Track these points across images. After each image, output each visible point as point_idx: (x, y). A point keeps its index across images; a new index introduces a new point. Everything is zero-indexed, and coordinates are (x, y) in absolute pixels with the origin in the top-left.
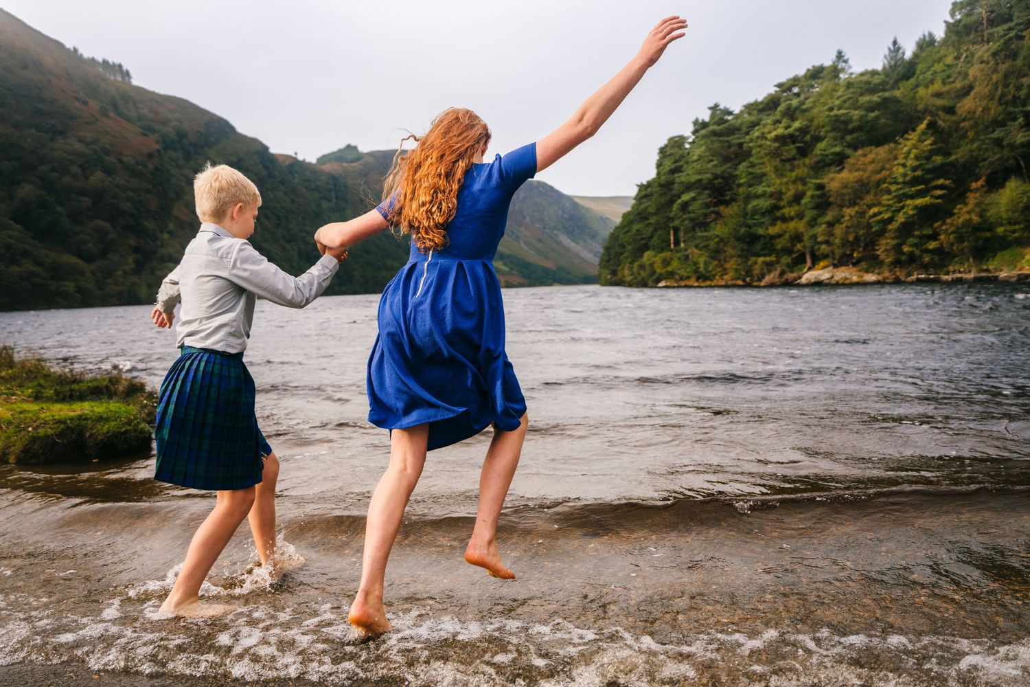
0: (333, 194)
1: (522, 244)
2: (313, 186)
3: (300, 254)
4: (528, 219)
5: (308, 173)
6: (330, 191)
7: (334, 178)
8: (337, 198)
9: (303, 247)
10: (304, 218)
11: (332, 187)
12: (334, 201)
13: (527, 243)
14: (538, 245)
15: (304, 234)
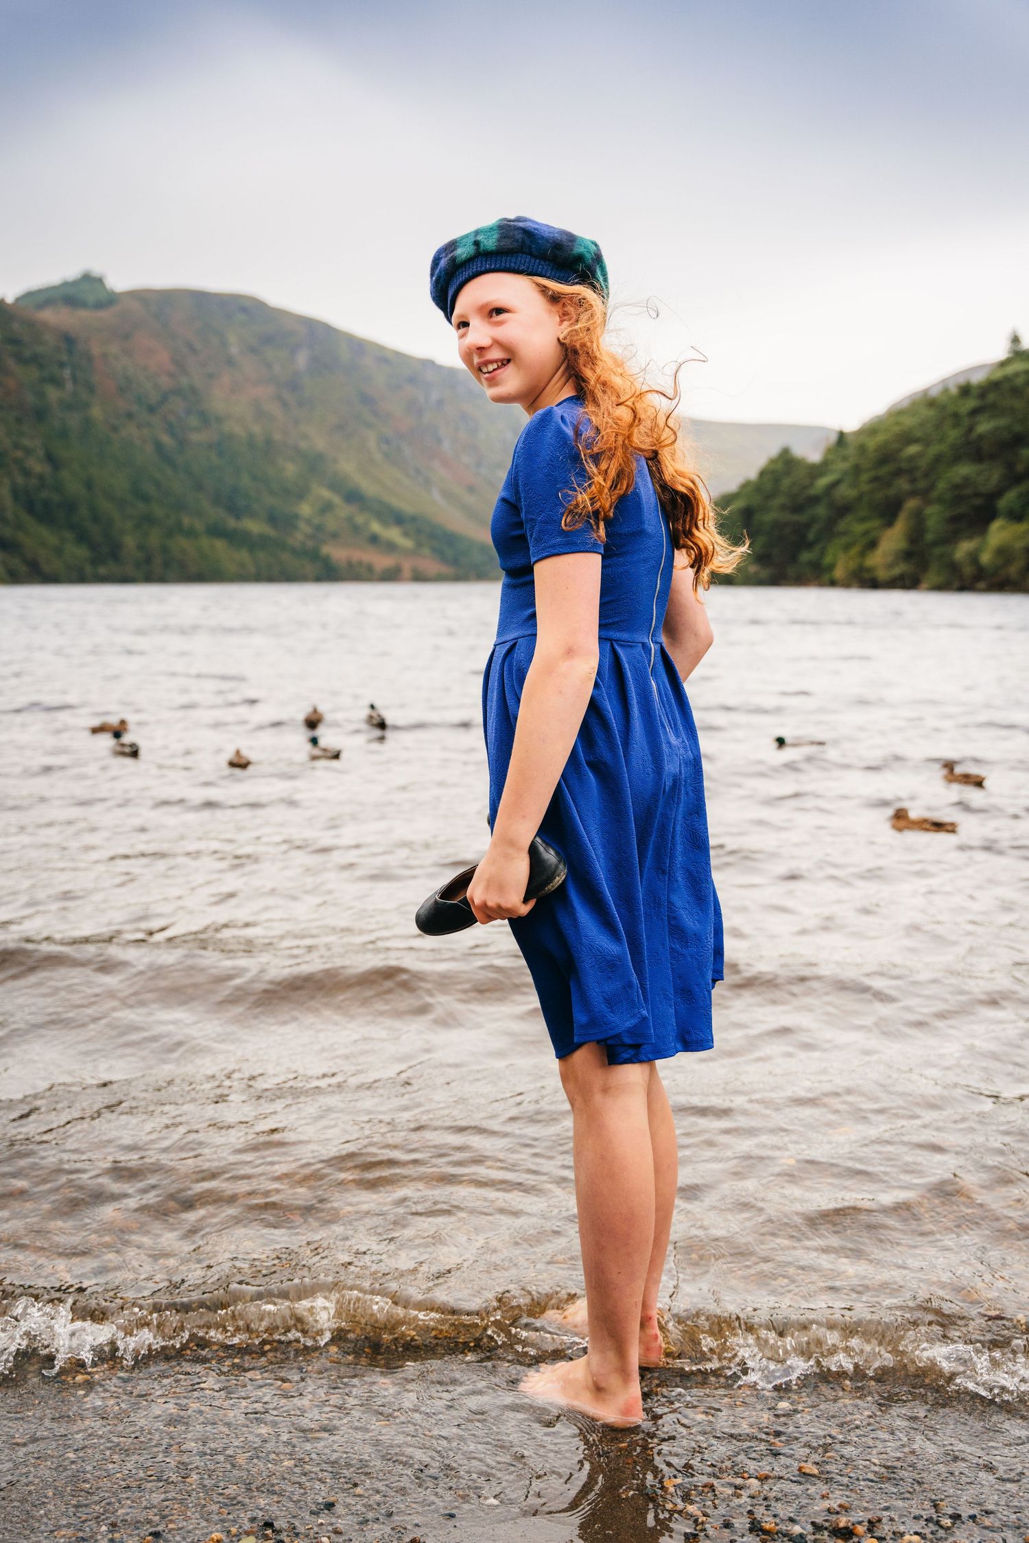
0: (67, 373)
1: (436, 496)
2: (27, 353)
3: (15, 493)
4: (446, 446)
5: (16, 326)
6: (62, 365)
7: (69, 340)
8: (75, 380)
9: (20, 480)
10: (19, 420)
11: (65, 358)
12: (69, 386)
13: (446, 494)
14: (470, 499)
15: (19, 454)
